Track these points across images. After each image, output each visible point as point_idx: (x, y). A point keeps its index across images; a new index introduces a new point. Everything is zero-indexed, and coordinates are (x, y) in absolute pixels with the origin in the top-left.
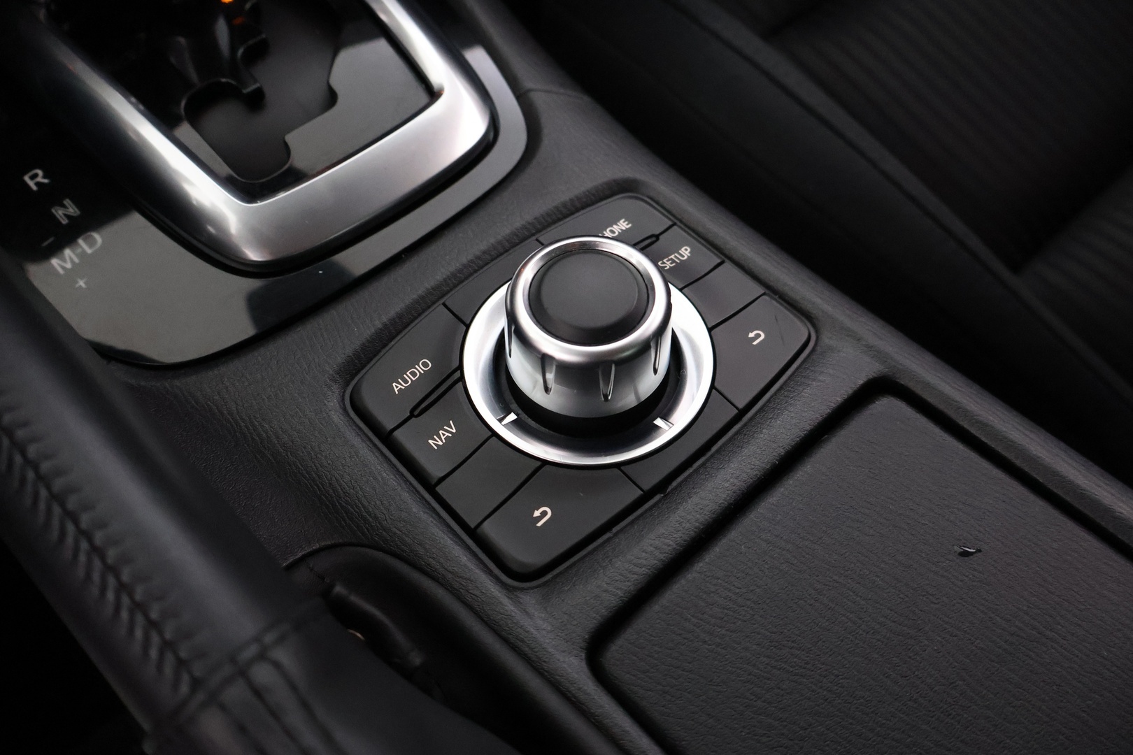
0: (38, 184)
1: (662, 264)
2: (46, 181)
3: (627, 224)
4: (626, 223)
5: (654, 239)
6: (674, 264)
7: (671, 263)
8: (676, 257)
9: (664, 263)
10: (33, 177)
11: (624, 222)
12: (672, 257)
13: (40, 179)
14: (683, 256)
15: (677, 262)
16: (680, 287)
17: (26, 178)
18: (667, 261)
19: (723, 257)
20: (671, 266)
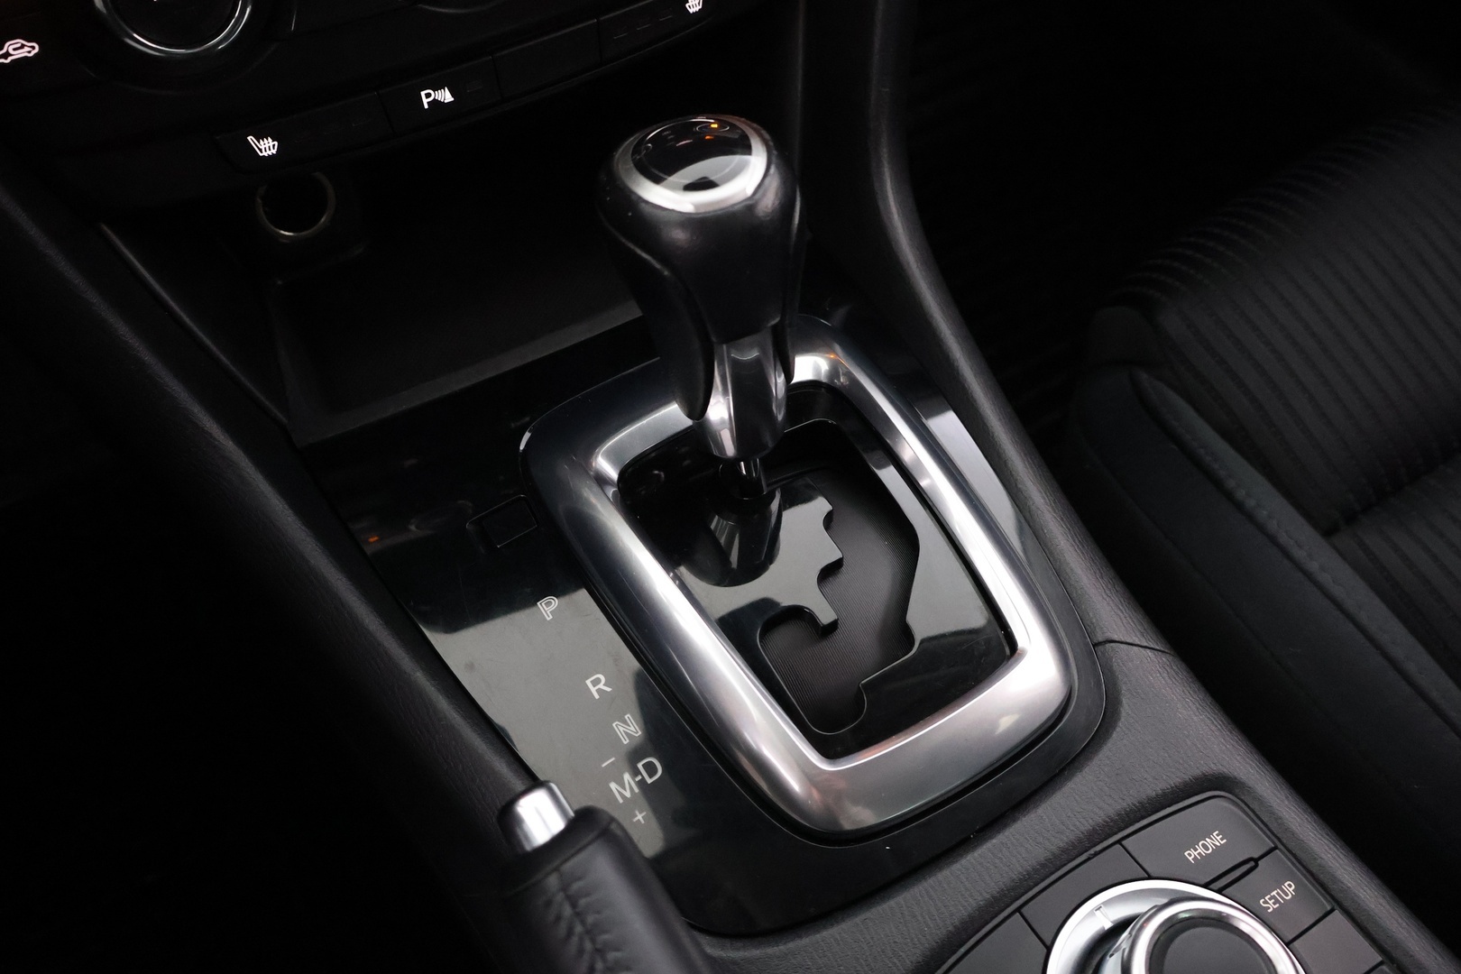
0: (599, 691)
1: (1264, 903)
2: (609, 689)
3: (1222, 839)
4: (1221, 836)
5: (1252, 864)
6: (1277, 905)
7: (1274, 904)
8: (1278, 894)
9: (1266, 902)
10: (596, 682)
11: (1218, 835)
12: (1274, 893)
13: (601, 686)
14: (1287, 895)
15: (1279, 902)
16: (1287, 941)
17: (588, 682)
18: (1270, 899)
19: (1334, 904)
20: (1275, 907)
